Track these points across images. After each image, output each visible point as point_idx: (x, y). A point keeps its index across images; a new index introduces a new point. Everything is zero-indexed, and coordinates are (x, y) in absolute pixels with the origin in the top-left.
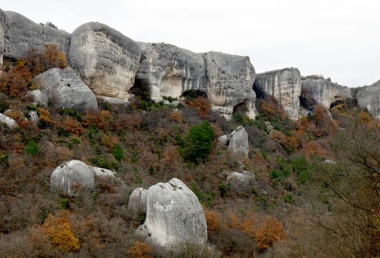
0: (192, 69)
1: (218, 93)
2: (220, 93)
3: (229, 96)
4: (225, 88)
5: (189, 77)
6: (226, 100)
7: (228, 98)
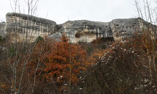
0: (100, 28)
1: (117, 36)
2: (118, 36)
3: (123, 35)
4: (120, 32)
5: (99, 32)
6: (122, 38)
7: (123, 37)
